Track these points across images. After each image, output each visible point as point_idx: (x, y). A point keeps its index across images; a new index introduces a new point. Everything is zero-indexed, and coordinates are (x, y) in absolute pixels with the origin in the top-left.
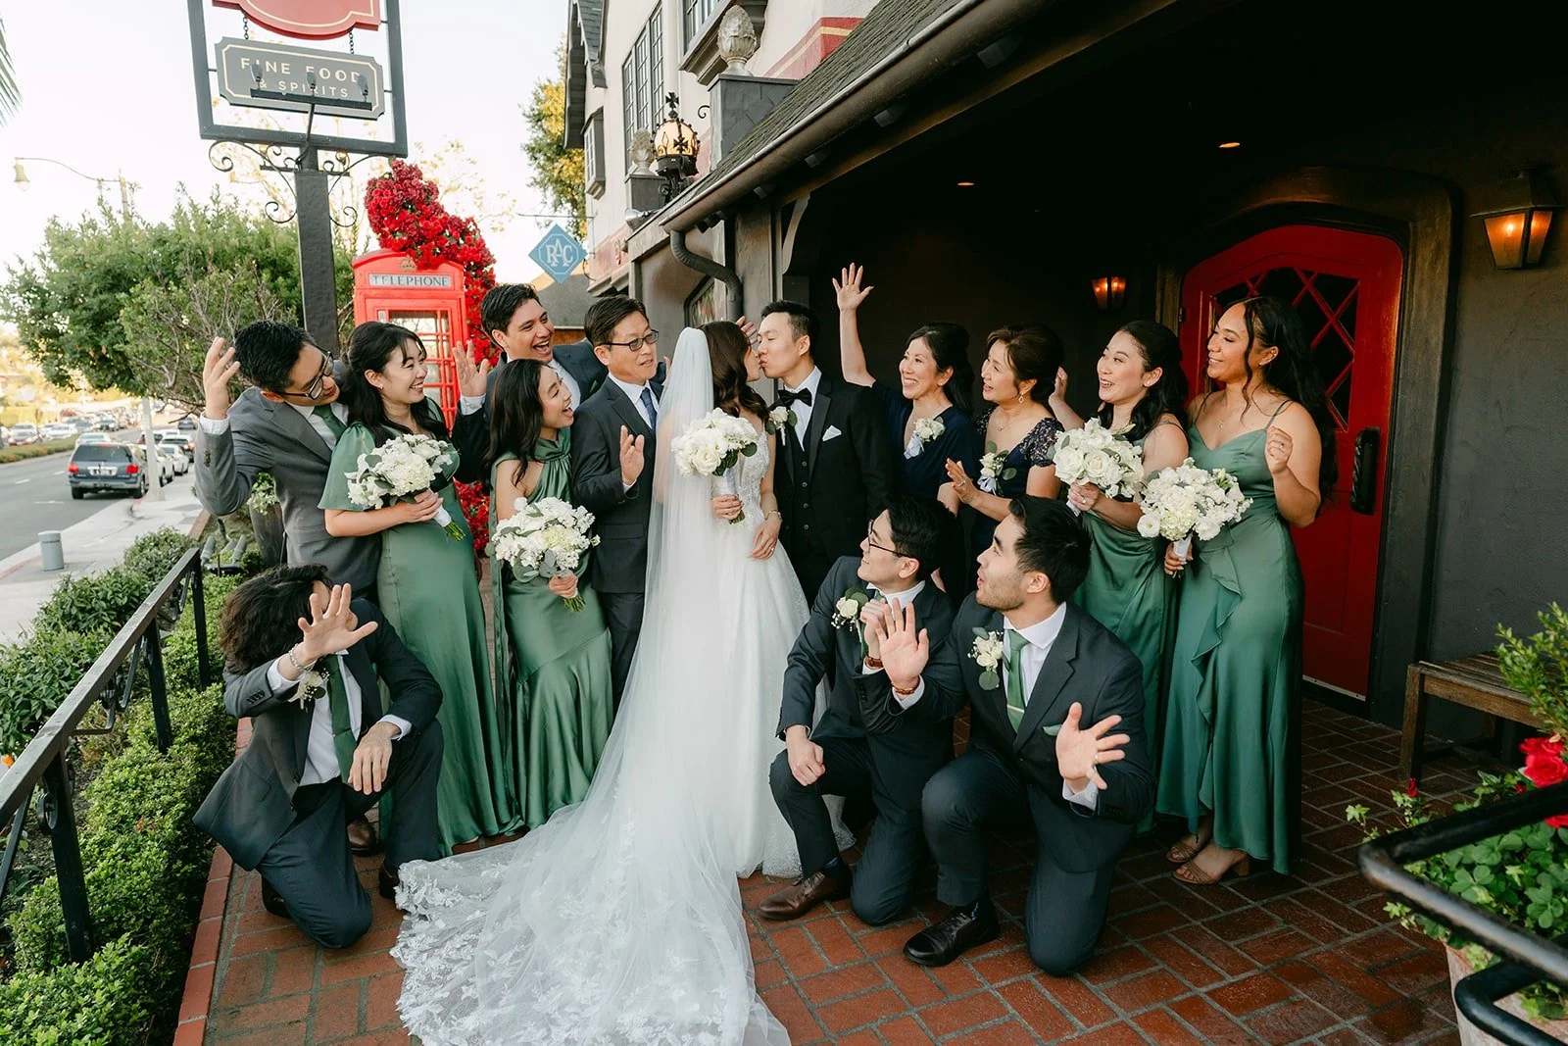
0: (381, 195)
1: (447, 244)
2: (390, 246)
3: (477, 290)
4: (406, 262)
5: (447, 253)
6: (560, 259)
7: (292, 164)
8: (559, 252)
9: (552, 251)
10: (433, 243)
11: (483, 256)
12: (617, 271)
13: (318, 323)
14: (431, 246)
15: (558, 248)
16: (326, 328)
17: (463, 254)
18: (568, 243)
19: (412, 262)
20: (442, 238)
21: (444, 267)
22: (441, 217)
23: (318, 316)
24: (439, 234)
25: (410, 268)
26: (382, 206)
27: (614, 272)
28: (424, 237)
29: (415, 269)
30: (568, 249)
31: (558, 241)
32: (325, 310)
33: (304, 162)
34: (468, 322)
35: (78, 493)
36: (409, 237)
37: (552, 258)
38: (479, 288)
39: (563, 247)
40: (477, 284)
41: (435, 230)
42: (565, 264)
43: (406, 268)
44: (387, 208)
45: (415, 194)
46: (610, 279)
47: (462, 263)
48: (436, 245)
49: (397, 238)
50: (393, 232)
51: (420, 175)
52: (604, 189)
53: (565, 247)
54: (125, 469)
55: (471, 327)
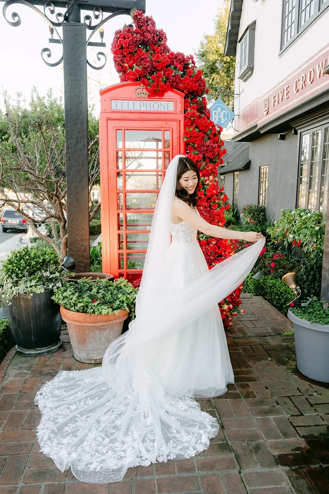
0: (125, 39)
1: (173, 74)
2: (128, 79)
3: (194, 113)
4: (140, 91)
5: (173, 82)
6: (220, 119)
7: (61, 19)
8: (219, 115)
9: (215, 114)
10: (162, 72)
11: (200, 85)
12: (264, 119)
13: (74, 142)
14: (160, 75)
15: (219, 113)
16: (80, 146)
17: (184, 84)
18: (226, 110)
19: (144, 90)
20: (169, 70)
21: (169, 94)
22: (168, 54)
23: (74, 137)
24: (167, 67)
25: (143, 95)
26: (124, 46)
27: (260, 121)
28: (155, 68)
29: (146, 96)
30: (225, 112)
31: (219, 108)
32: (79, 132)
33: (71, 18)
34: (185, 140)
35: (5, 230)
36: (144, 68)
37: (215, 119)
38: (196, 111)
39: (221, 112)
40: (194, 108)
41: (164, 63)
42: (222, 122)
43: (139, 96)
44: (128, 48)
45: (149, 36)
46: (256, 126)
47: (183, 92)
48: (164, 75)
49: (134, 70)
50: (131, 67)
51: (153, 24)
52: (252, 73)
53: (223, 112)
54: (22, 221)
55: (186, 144)
